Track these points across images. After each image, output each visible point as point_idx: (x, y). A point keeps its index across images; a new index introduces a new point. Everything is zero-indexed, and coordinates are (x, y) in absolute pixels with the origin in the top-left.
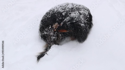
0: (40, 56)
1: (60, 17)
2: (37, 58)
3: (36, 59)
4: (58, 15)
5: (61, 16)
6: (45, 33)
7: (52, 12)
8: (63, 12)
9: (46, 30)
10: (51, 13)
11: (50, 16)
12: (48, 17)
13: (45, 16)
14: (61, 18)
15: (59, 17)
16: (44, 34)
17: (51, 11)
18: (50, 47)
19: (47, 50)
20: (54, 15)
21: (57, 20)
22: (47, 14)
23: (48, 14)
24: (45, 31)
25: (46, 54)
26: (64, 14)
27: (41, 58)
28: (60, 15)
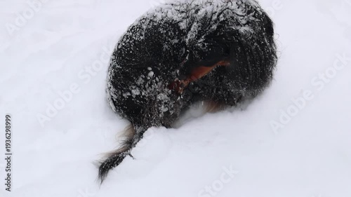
0: (108, 163)
1: (173, 38)
2: (98, 170)
3: (96, 172)
4: (167, 32)
5: (175, 34)
6: (136, 92)
7: (150, 22)
8: (181, 21)
9: (138, 83)
10: (144, 27)
11: (142, 38)
12: (138, 41)
13: (126, 36)
14: (176, 41)
15: (169, 37)
16: (130, 97)
17: (143, 21)
18: (141, 135)
19: (130, 144)
20: (155, 33)
21: (166, 46)
22: (131, 30)
23: (135, 32)
24: (137, 85)
25: (128, 157)
26: (183, 25)
27: (110, 168)
28: (174, 31)
